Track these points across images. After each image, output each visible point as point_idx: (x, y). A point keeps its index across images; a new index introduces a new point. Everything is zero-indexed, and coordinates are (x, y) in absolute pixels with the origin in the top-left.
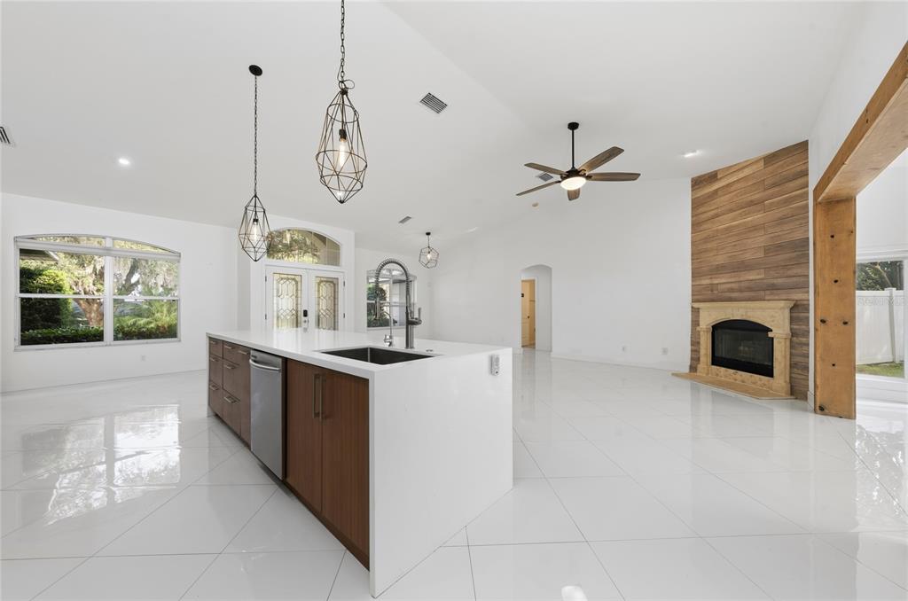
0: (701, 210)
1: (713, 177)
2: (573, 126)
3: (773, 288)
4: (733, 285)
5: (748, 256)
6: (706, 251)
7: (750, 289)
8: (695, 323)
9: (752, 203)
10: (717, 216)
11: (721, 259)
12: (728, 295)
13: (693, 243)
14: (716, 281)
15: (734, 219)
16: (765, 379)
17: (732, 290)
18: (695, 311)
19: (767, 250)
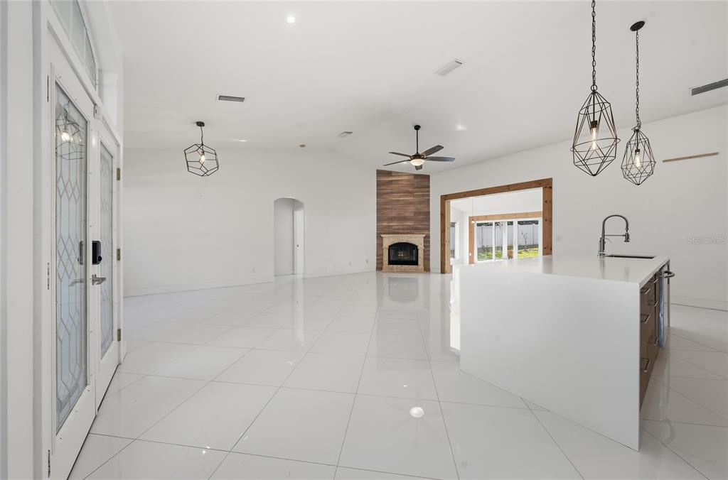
0: (382, 188)
1: (389, 174)
2: (417, 128)
3: (417, 229)
4: (400, 227)
5: (407, 215)
6: (385, 209)
7: (408, 229)
8: (380, 245)
9: (408, 192)
10: (391, 193)
11: (394, 214)
12: (397, 231)
13: (377, 203)
14: (391, 224)
15: (400, 197)
16: (414, 266)
17: (399, 229)
18: (379, 238)
19: (415, 213)
